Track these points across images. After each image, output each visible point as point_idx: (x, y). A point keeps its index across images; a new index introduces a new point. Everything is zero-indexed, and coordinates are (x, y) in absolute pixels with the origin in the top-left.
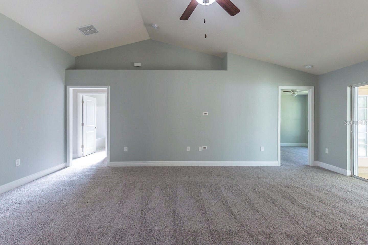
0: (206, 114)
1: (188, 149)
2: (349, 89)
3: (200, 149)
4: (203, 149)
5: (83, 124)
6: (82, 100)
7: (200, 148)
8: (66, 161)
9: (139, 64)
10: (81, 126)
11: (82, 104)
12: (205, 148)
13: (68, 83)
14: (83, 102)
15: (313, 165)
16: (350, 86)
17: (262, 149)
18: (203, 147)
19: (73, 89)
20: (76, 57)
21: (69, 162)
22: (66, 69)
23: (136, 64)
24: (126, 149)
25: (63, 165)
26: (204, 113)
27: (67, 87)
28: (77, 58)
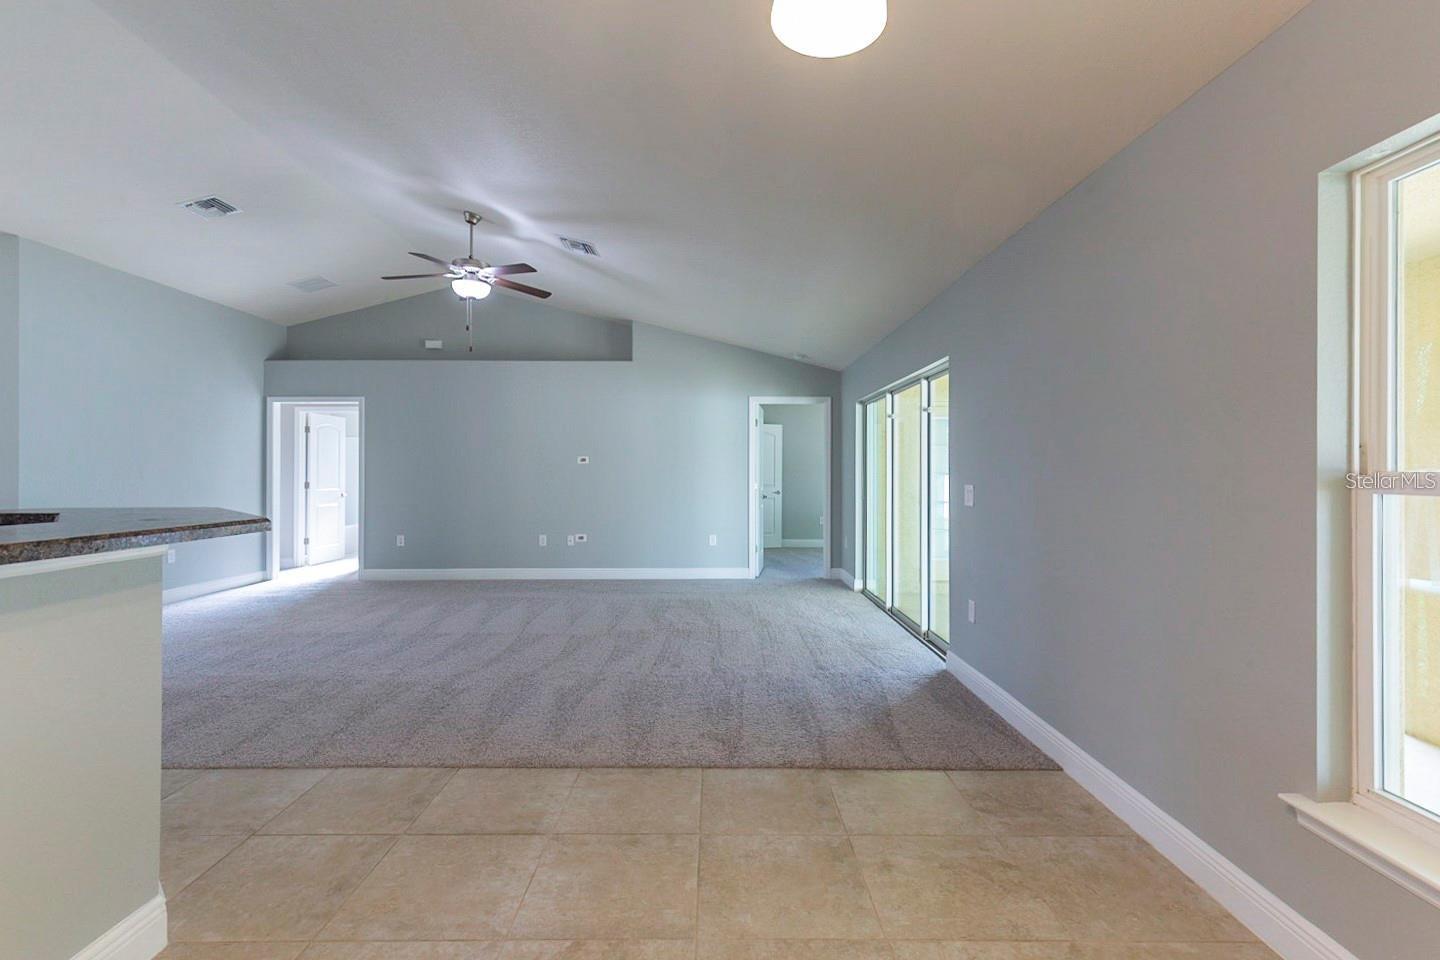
0: (584, 460)
1: (543, 540)
2: (859, 408)
3: (571, 540)
4: (577, 540)
5: (307, 485)
6: (304, 425)
7: (571, 538)
8: (264, 566)
9: (437, 344)
10: (304, 490)
11: (304, 434)
12: (581, 538)
13: (269, 391)
14: (307, 429)
15: (829, 578)
16: (861, 402)
17: (713, 540)
18: (577, 536)
19: (282, 406)
20: (289, 328)
21: (271, 571)
22: (267, 359)
23: (429, 344)
24: (401, 541)
25: (258, 575)
26: (579, 458)
27: (268, 399)
28: (293, 330)
